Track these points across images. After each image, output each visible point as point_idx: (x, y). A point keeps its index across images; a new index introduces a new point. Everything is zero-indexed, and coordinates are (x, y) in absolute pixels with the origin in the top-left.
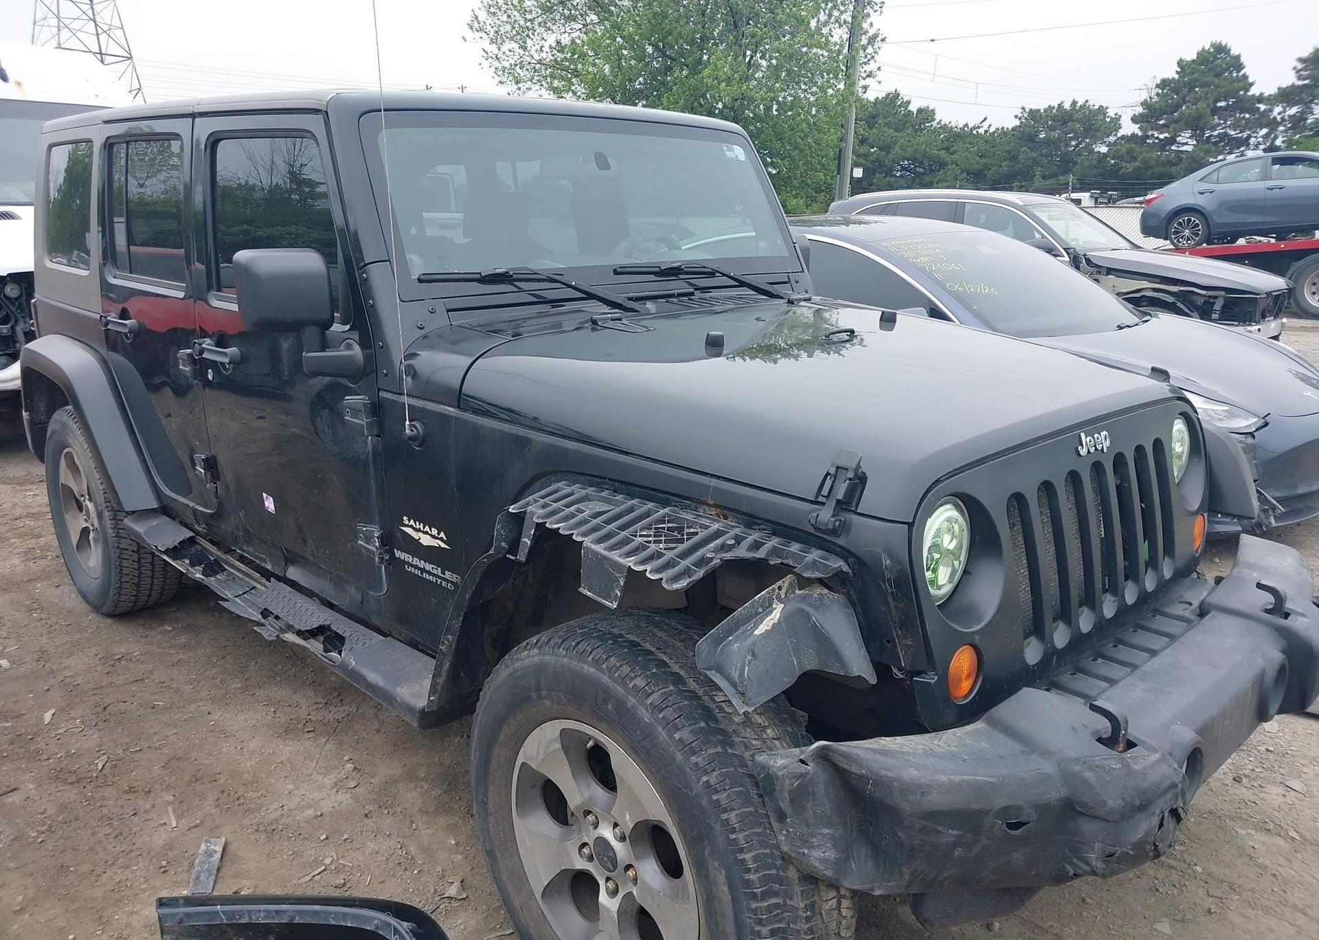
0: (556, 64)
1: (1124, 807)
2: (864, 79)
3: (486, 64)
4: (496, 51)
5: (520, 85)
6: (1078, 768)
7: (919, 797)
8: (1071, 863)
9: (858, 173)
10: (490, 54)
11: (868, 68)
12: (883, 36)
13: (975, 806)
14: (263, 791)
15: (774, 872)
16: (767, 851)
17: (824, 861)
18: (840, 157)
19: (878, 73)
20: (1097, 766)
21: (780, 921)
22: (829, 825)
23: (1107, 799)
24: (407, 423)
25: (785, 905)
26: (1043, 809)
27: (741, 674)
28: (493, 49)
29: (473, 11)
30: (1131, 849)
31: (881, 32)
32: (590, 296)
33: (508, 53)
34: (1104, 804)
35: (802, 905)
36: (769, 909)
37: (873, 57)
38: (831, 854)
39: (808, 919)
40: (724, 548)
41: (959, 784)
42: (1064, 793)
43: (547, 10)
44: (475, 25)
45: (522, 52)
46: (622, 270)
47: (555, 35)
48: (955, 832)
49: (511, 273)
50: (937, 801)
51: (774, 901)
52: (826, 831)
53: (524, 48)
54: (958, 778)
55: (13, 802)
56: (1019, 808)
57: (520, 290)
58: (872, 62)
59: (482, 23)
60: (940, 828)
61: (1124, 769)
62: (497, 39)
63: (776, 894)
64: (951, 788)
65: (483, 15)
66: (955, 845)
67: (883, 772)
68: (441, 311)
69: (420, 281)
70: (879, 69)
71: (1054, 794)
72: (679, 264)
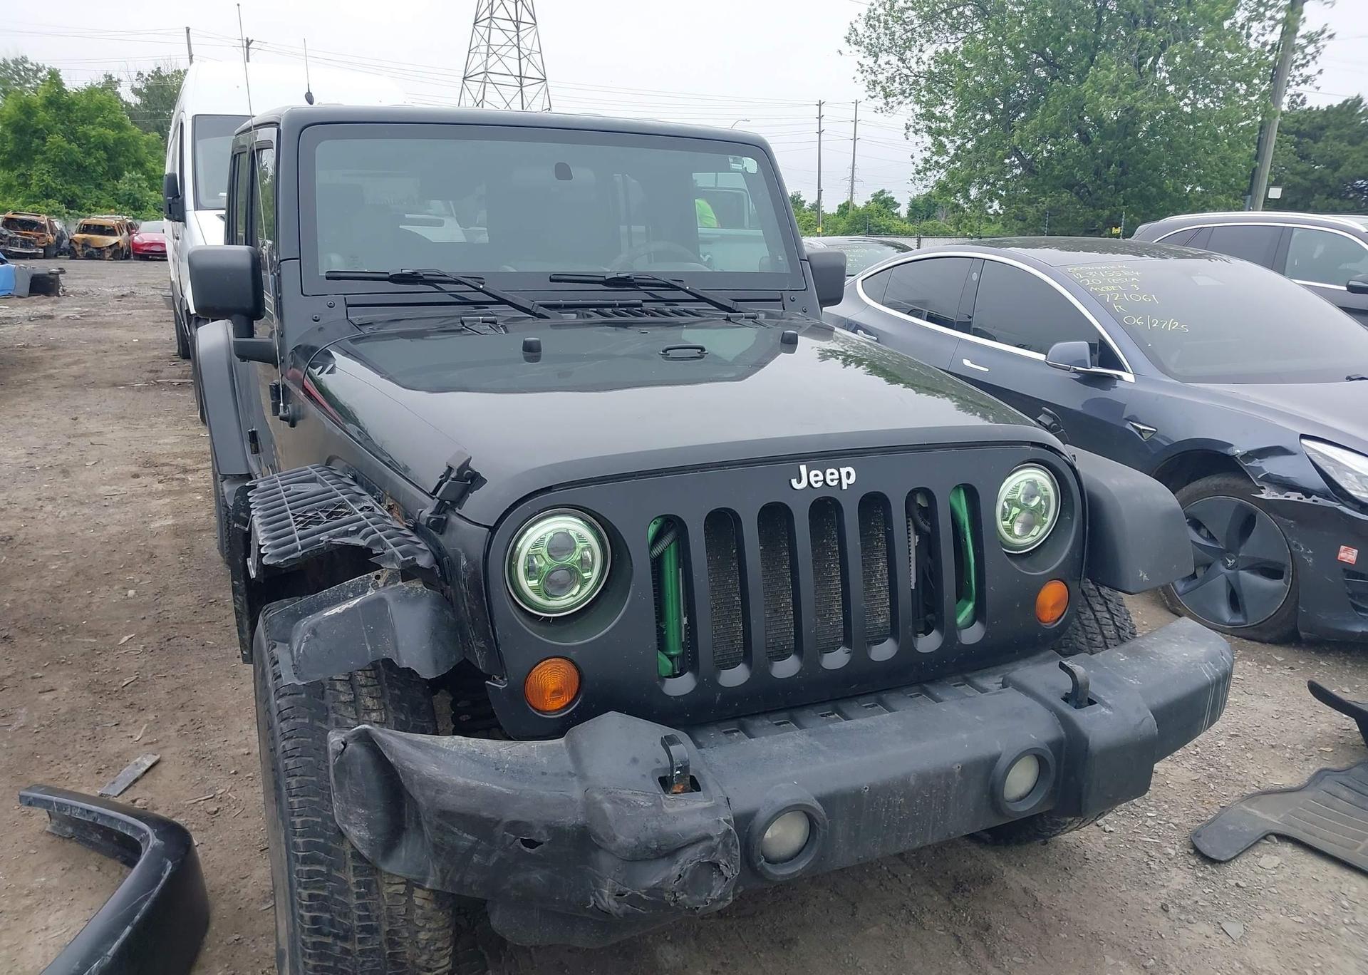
0: (931, 76)
1: (636, 847)
2: (1298, 84)
3: (860, 77)
4: (872, 65)
5: (890, 100)
6: (599, 797)
7: (433, 793)
8: (594, 895)
9: (1275, 193)
10: (866, 68)
11: (1306, 71)
12: (1331, 33)
13: (485, 814)
14: (223, 726)
15: (322, 840)
16: (320, 820)
17: (361, 839)
18: (1253, 176)
19: (1317, 76)
20: (621, 800)
21: (322, 888)
22: (364, 806)
23: (618, 835)
24: (282, 404)
25: (329, 874)
26: (557, 832)
27: (299, 649)
28: (869, 61)
29: (851, 24)
30: (645, 894)
31: (1328, 27)
32: (501, 301)
33: (883, 66)
34: (614, 838)
35: (353, 880)
36: (310, 874)
37: (1314, 58)
38: (365, 834)
39: (360, 896)
40: (347, 534)
41: (474, 789)
42: (581, 819)
43: (930, 18)
44: (853, 38)
45: (900, 64)
46: (556, 277)
47: (935, 46)
48: (470, 837)
49: (421, 274)
50: (451, 801)
51: (318, 868)
52: (361, 811)
53: (904, 61)
54: (474, 783)
55: (44, 700)
56: (528, 826)
57: (442, 291)
58: (1312, 63)
59: (861, 36)
60: (455, 830)
61: (654, 809)
62: (874, 52)
63: (321, 863)
64: (466, 791)
65: (861, 28)
66: (472, 850)
67: (407, 763)
68: (340, 304)
69: (328, 278)
70: (1320, 72)
71: (571, 818)
72: (627, 275)
